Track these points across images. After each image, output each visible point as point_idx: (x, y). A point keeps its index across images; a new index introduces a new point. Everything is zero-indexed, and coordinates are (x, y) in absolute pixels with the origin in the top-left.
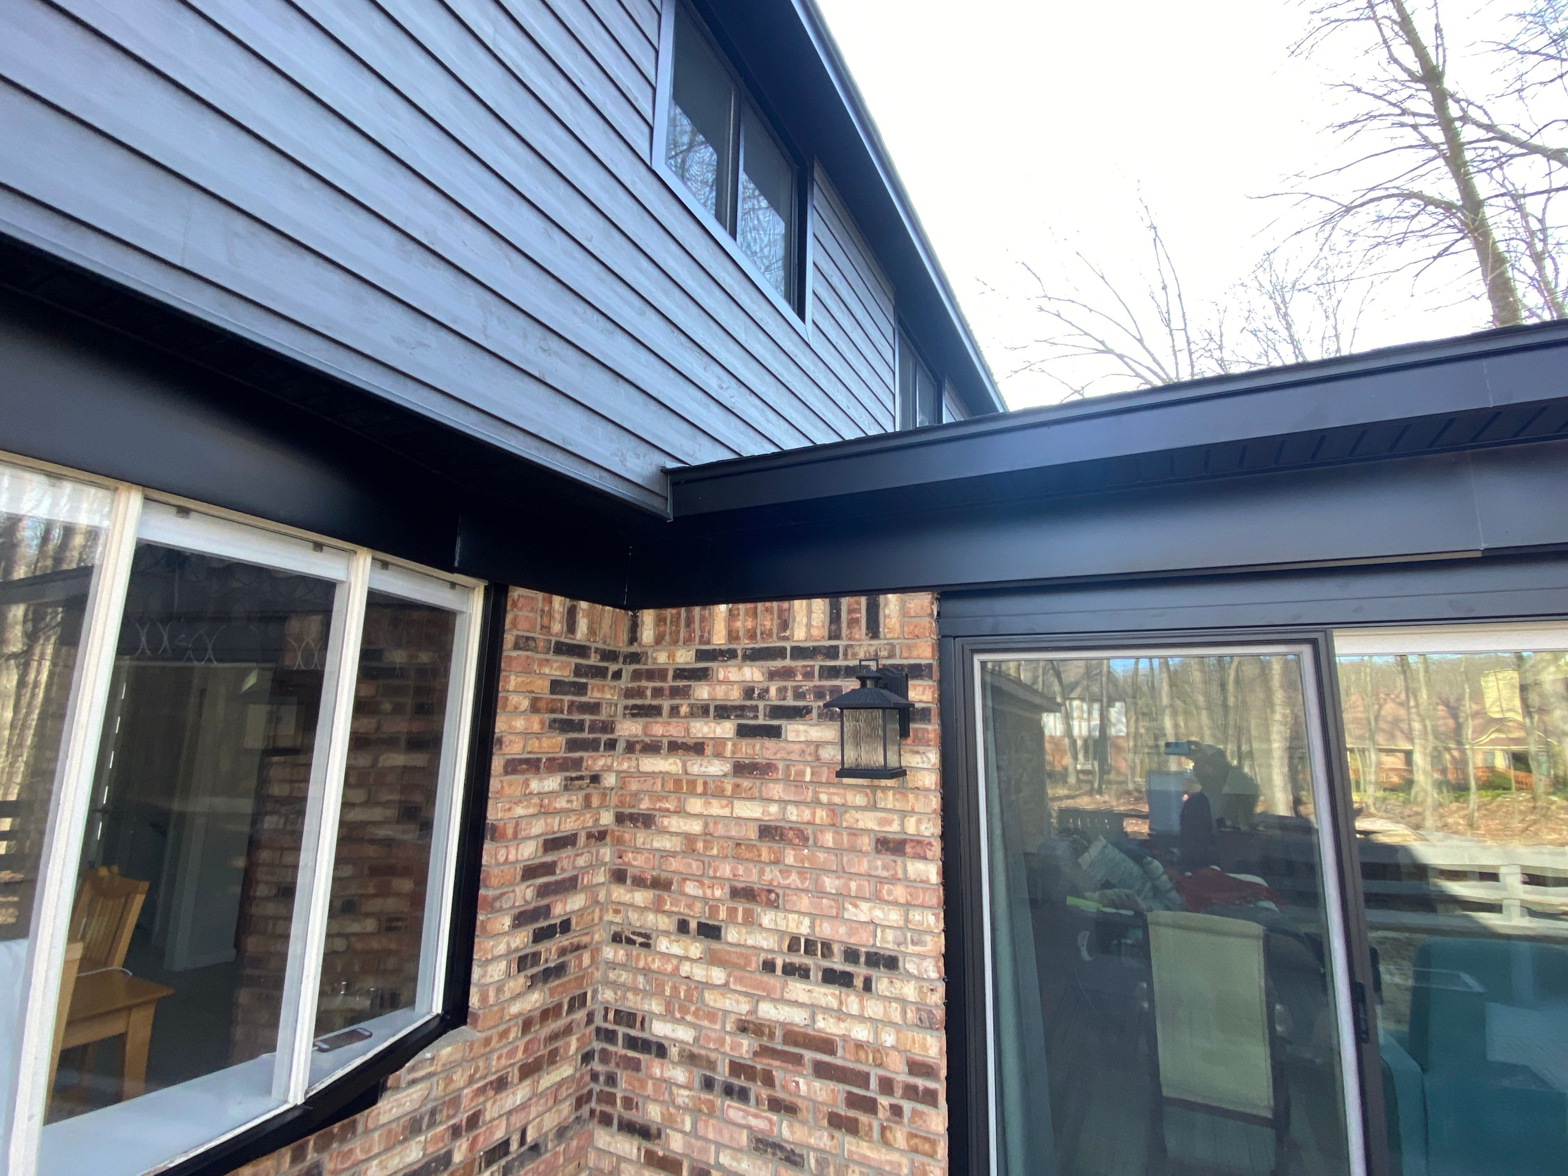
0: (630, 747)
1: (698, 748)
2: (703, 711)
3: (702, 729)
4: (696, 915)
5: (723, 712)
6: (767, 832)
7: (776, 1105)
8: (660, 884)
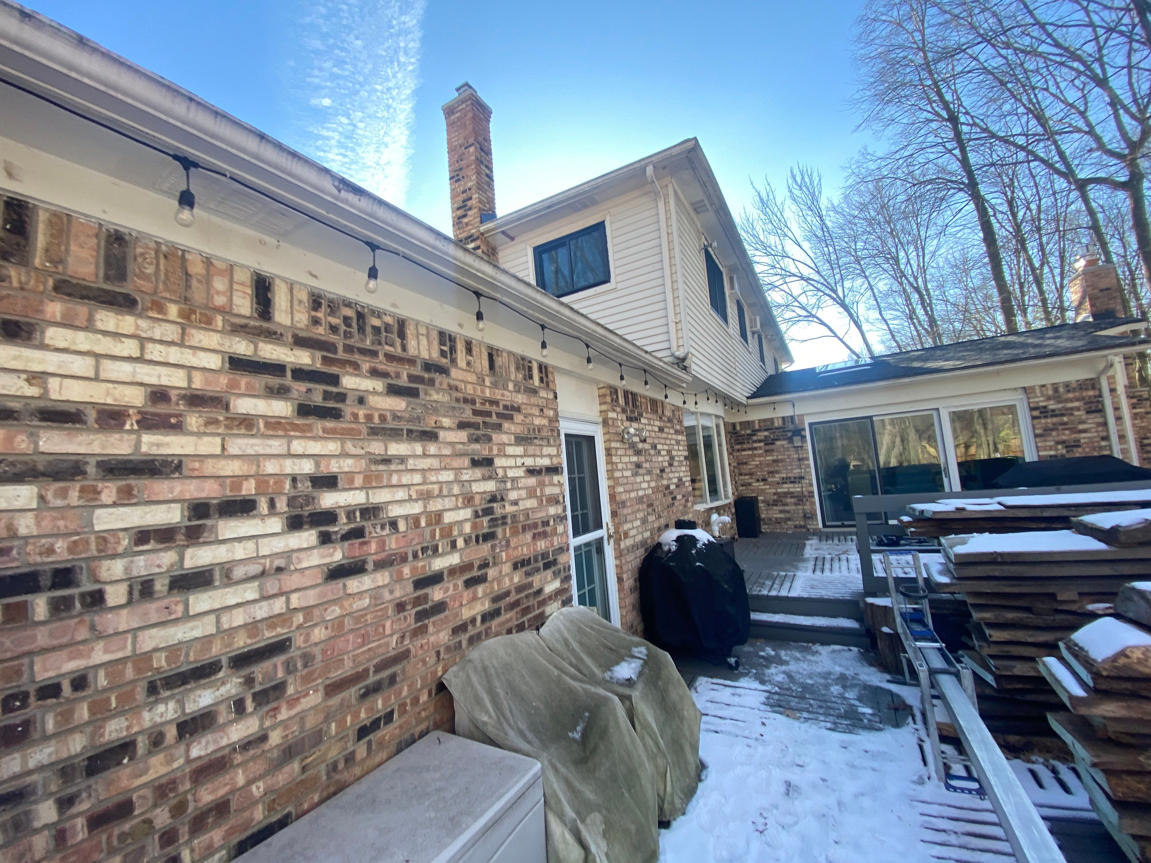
0: (738, 450)
1: (756, 449)
2: (756, 442)
3: (755, 445)
4: (760, 478)
5: (760, 441)
6: (774, 461)
7: (784, 505)
8: (751, 474)
